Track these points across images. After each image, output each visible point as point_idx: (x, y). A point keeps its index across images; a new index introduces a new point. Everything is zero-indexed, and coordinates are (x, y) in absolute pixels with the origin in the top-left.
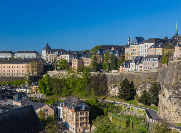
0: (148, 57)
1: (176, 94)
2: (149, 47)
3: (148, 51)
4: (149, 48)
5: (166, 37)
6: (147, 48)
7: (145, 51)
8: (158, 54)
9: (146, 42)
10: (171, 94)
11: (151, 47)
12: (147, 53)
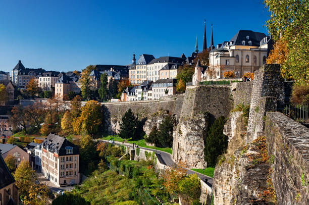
0: (159, 82)
1: (195, 130)
2: (161, 68)
3: (159, 74)
4: (161, 70)
5: (184, 56)
6: (158, 70)
7: (156, 74)
8: (173, 78)
9: (156, 62)
10: (189, 131)
11: (163, 69)
12: (158, 76)
